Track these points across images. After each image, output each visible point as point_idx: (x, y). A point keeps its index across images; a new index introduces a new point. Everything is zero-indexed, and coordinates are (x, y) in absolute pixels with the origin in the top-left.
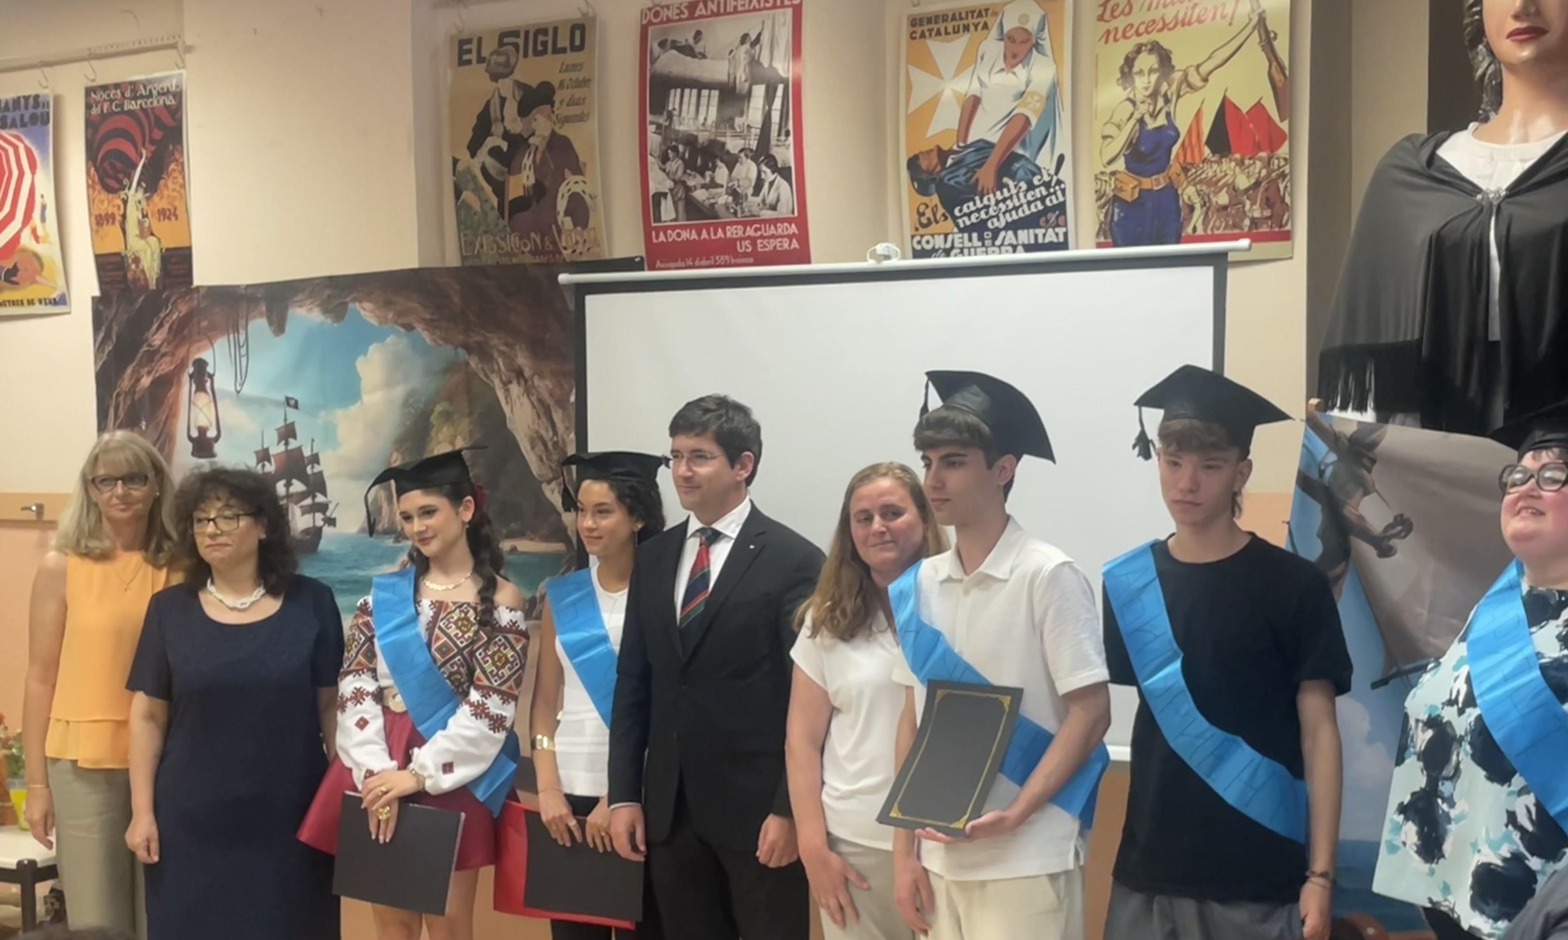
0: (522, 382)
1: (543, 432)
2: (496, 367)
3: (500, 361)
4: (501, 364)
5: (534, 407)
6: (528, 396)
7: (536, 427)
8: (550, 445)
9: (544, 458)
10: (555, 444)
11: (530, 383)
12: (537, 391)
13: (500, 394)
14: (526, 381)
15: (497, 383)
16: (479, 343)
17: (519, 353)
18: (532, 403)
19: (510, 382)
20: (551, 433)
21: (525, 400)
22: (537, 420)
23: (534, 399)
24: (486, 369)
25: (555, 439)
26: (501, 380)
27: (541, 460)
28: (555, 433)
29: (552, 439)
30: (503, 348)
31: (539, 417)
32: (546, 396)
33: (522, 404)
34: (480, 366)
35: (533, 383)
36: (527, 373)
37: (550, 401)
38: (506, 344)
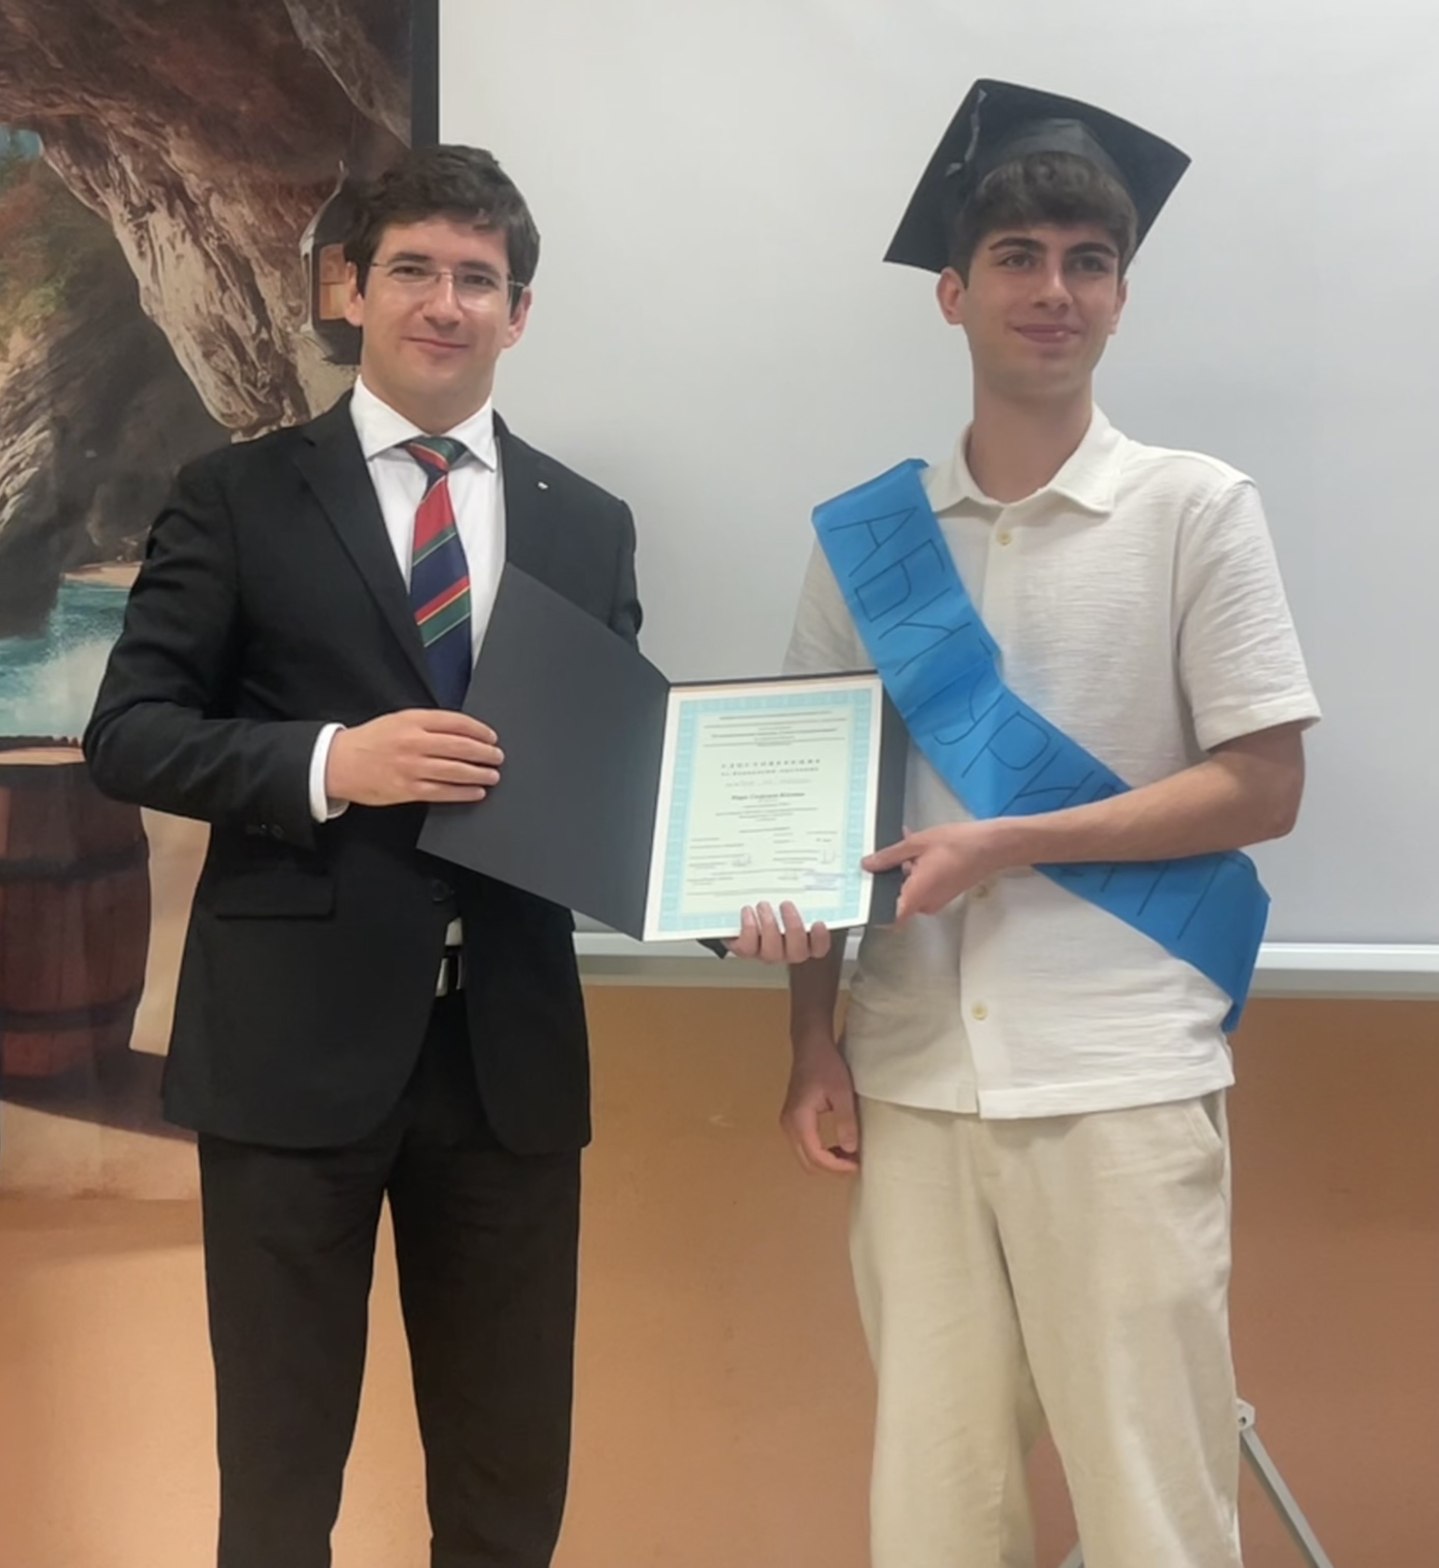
0: (179, 206)
1: (233, 320)
2: (115, 174)
3: (127, 162)
4: (128, 168)
5: (209, 262)
6: (196, 241)
7: (216, 309)
8: (251, 349)
9: (238, 380)
10: (264, 347)
11: (202, 210)
12: (218, 228)
13: (125, 236)
14: (190, 206)
15: (116, 209)
16: (69, 120)
17: (172, 143)
18: (206, 254)
19: (152, 208)
20: (253, 320)
21: (187, 248)
22: (217, 295)
23: (211, 246)
24: (89, 177)
25: (264, 335)
26: (127, 203)
27: (230, 381)
28: (264, 321)
29: (254, 337)
30: (129, 131)
31: (224, 288)
32: (239, 239)
33: (179, 257)
34: (74, 170)
35: (209, 210)
36: (193, 185)
37: (250, 252)
38: (139, 123)
